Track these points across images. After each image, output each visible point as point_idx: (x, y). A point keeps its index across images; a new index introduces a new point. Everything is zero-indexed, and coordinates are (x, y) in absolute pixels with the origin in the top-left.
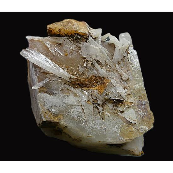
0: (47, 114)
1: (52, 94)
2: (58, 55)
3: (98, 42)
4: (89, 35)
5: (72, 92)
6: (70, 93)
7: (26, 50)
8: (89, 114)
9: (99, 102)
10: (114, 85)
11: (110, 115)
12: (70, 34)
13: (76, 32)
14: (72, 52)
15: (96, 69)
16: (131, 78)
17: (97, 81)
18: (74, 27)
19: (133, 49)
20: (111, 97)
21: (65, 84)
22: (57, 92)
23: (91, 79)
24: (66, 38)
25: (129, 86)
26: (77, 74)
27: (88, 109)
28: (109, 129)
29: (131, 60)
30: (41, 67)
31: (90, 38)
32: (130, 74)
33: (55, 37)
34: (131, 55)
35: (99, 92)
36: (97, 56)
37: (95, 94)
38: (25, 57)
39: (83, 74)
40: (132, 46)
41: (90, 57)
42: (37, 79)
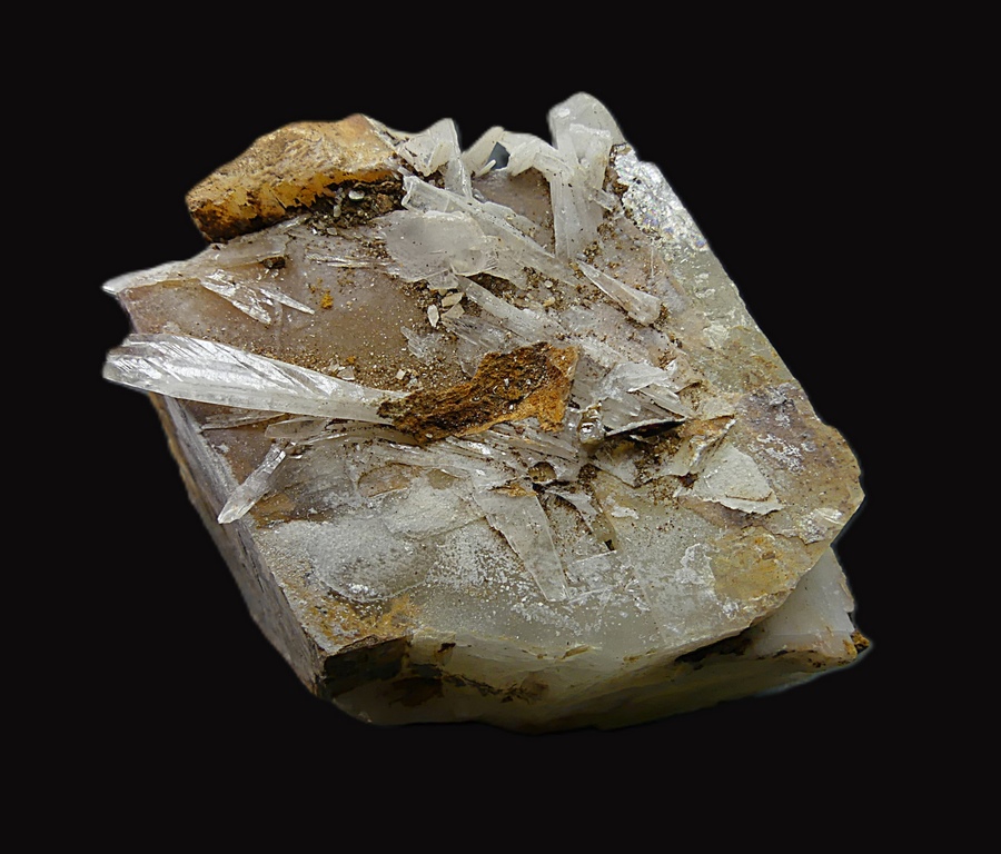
0: (332, 616)
1: (322, 514)
2: (284, 318)
3: (457, 190)
4: (401, 170)
5: (417, 471)
6: (407, 480)
7: (128, 351)
8: (535, 543)
9: (564, 469)
10: (606, 362)
11: (635, 515)
12: (309, 200)
13: (332, 177)
14: (349, 279)
15: (490, 319)
16: (673, 302)
17: (518, 372)
18: (315, 159)
19: (634, 161)
20: (608, 430)
21: (369, 443)
22: (344, 498)
23: (483, 376)
24: (296, 222)
25: (680, 346)
26: (408, 376)
27: (522, 522)
28: (658, 584)
29: (645, 218)
30: (227, 403)
31: (411, 182)
32: (662, 285)
33: (244, 237)
34: (638, 194)
35: (545, 425)
36: (474, 256)
37: (531, 436)
38: (134, 381)
39: (440, 366)
40: (626, 151)
41: (446, 274)
42: (229, 470)
